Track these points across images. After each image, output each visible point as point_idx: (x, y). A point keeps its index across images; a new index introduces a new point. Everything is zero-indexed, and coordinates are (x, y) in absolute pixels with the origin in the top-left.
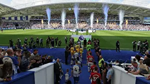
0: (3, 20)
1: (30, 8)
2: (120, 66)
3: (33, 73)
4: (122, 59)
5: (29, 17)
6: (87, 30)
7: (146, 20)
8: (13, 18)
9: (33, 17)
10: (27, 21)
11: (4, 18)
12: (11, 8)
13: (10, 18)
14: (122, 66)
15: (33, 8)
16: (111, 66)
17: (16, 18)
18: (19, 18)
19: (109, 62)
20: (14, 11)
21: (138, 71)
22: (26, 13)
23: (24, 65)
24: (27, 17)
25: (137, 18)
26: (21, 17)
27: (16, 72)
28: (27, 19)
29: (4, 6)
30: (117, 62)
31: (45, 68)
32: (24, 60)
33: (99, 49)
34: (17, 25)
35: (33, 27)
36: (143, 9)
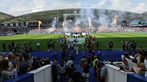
0: (2, 27)
1: (27, 15)
2: (112, 64)
3: (33, 75)
4: (114, 58)
5: (27, 23)
6: (81, 34)
7: (132, 23)
8: (12, 25)
9: (30, 23)
10: (25, 27)
11: (3, 25)
12: (9, 16)
13: (9, 25)
14: (114, 65)
15: (30, 14)
17: (14, 25)
18: (17, 25)
19: (103, 61)
20: (13, 18)
22: (24, 19)
24: (25, 23)
25: (125, 22)
26: (19, 24)
28: (25, 25)
29: (3, 14)
30: (110, 61)
31: (44, 70)
32: (24, 63)
34: (15, 31)
35: (30, 32)
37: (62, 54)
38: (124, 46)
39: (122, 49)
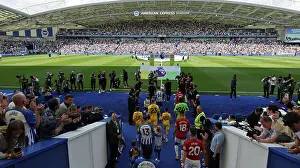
0: (3, 38)
1: (55, 12)
2: (237, 126)
3: (65, 141)
5: (55, 30)
6: (172, 57)
7: (289, 35)
8: (22, 34)
9: (61, 30)
10: (50, 39)
11: (4, 34)
12: (17, 13)
13: (16, 33)
14: (241, 127)
15: (62, 11)
16: (219, 126)
17: (28, 33)
18: (34, 33)
19: (217, 118)
20: (25, 17)
21: (274, 135)
22: (48, 22)
23: (48, 126)
24: (50, 30)
25: (273, 32)
26: (39, 31)
27: (31, 140)
28: (51, 34)
31: (89, 133)
33: (196, 93)
34: (30, 47)
35: (62, 51)
36: (284, 13)
37: (129, 100)
38: (266, 87)
39: (260, 94)
